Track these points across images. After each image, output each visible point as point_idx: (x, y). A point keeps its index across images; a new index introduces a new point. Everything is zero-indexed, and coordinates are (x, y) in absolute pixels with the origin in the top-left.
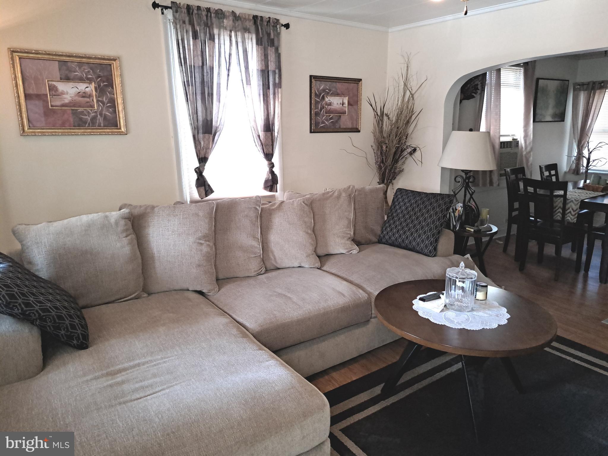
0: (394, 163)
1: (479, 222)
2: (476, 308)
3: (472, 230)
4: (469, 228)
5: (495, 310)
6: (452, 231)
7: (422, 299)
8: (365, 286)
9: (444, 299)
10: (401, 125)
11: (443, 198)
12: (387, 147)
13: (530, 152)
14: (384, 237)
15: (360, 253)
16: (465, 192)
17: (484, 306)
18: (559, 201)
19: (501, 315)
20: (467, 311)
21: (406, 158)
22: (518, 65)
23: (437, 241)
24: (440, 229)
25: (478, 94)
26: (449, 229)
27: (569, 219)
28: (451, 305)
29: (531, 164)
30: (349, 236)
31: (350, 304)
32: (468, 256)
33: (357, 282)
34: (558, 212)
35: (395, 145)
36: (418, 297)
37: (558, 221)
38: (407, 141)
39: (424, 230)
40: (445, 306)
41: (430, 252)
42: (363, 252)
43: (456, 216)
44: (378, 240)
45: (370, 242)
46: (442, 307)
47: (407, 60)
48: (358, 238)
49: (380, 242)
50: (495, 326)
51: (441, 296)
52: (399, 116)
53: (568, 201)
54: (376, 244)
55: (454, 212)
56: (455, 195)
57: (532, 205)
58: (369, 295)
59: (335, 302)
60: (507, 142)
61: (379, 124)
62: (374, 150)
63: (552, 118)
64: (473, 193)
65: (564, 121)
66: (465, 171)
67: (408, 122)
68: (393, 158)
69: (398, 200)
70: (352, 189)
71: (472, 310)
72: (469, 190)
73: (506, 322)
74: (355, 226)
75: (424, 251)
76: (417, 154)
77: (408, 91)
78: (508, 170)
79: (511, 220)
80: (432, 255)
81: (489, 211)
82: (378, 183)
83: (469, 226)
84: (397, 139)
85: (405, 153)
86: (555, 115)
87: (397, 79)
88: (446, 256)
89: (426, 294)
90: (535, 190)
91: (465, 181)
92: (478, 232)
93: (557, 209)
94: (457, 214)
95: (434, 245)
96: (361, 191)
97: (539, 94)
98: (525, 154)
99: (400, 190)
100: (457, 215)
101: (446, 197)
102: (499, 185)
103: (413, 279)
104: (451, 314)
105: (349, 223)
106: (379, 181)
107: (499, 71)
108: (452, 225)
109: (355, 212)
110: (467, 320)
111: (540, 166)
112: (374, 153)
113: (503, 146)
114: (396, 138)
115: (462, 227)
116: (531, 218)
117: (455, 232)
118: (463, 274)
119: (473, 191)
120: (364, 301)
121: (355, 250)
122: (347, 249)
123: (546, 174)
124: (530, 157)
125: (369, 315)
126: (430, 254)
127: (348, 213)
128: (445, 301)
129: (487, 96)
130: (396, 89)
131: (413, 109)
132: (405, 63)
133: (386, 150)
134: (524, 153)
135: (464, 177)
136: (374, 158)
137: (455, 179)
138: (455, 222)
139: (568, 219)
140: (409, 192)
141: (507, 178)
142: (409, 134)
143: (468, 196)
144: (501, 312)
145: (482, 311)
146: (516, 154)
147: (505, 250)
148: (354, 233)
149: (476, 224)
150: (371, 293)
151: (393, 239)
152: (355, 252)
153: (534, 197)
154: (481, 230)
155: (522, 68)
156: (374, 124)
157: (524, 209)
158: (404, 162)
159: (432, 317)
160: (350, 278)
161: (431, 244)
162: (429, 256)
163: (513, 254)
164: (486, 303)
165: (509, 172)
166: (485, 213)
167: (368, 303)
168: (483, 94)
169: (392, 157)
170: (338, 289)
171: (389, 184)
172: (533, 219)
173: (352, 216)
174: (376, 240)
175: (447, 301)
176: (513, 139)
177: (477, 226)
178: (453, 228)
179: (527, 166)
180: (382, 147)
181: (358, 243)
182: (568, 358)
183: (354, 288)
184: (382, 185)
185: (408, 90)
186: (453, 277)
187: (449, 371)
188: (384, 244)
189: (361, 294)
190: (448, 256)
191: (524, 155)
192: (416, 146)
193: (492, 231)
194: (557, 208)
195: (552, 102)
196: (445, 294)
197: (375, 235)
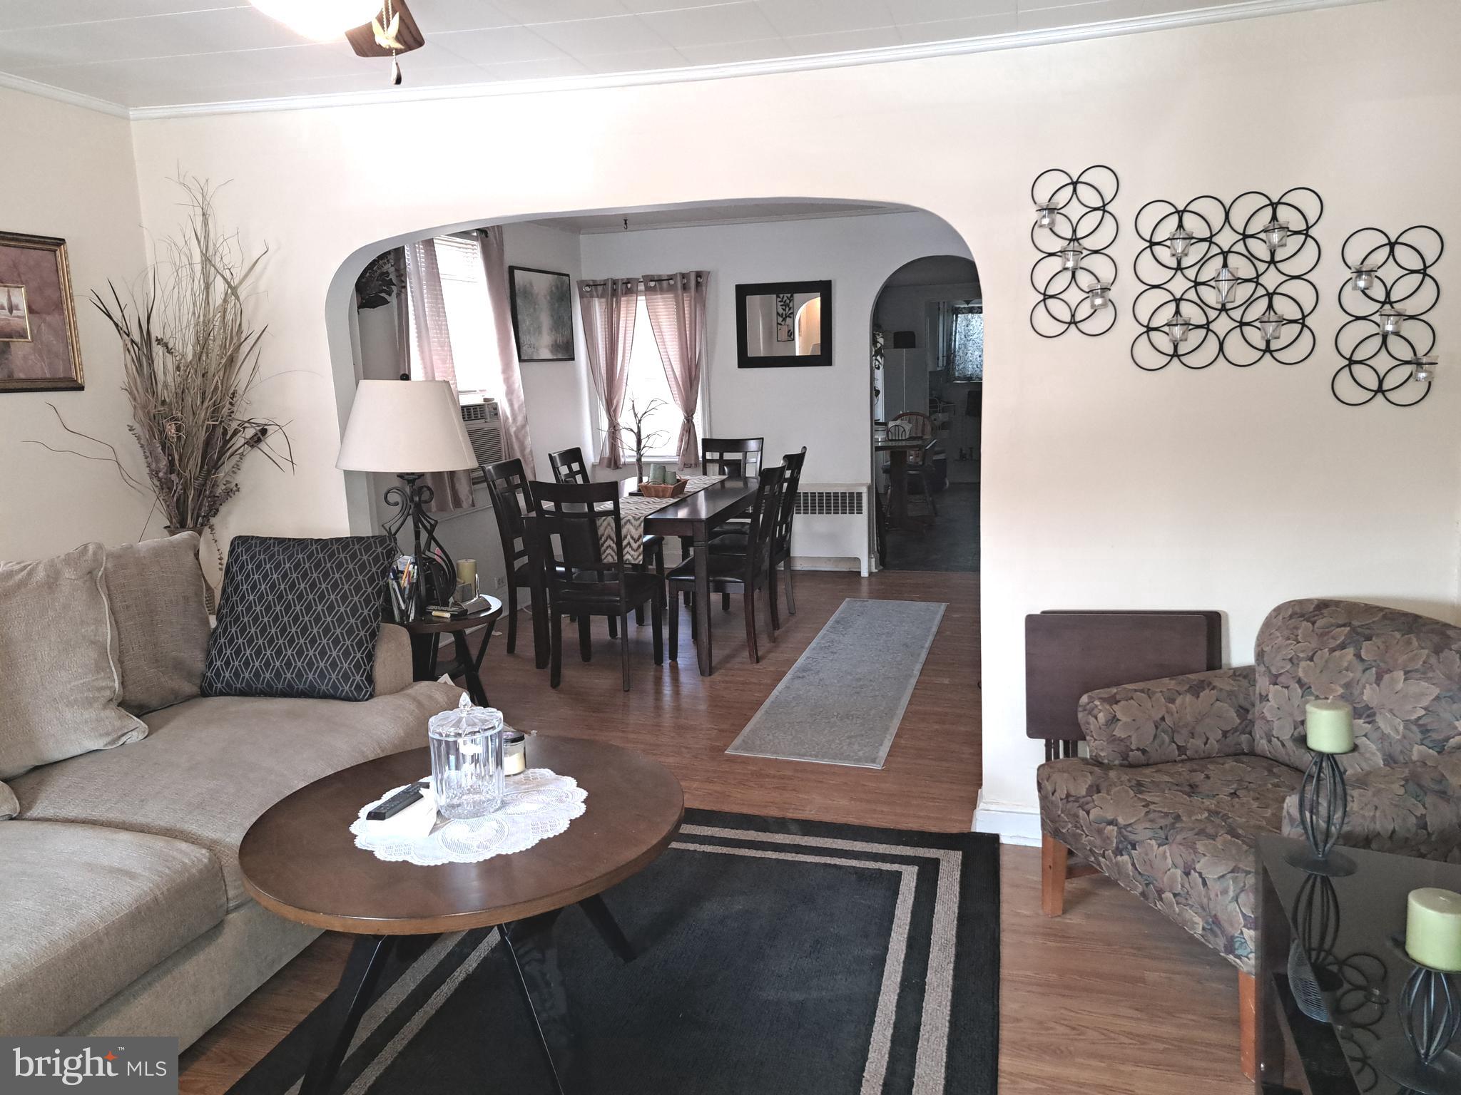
0: (209, 471)
1: (457, 595)
2: (509, 797)
3: (447, 615)
4: (438, 610)
5: (552, 787)
6: (401, 624)
7: (373, 816)
8: (192, 827)
9: (431, 798)
10: (212, 370)
11: (368, 548)
12: (178, 429)
13: (523, 426)
14: (218, 674)
15: (152, 736)
16: (416, 526)
17: (524, 787)
18: (605, 523)
19: (567, 797)
20: (492, 810)
21: (242, 455)
22: (465, 234)
23: (370, 657)
24: (375, 625)
25: (394, 294)
26: (392, 621)
27: (630, 557)
28: (453, 806)
29: (531, 451)
30: (108, 694)
31: (158, 893)
32: (446, 678)
33: (162, 824)
34: (607, 548)
35: (204, 422)
36: (363, 813)
37: (609, 566)
38: (235, 409)
39: (333, 635)
40: (439, 813)
41: (358, 688)
42: (163, 732)
43: (405, 588)
44: (201, 687)
45: (176, 698)
46: (433, 818)
47: (200, 199)
48: (138, 695)
49: (206, 691)
50: (563, 826)
51: (423, 791)
52: (203, 344)
53: (623, 522)
54: (197, 699)
55: (396, 578)
56: (392, 536)
57: (556, 539)
58: (210, 849)
59: (106, 903)
60: (475, 407)
61: (141, 365)
62: (139, 438)
63: (552, 352)
64: (433, 527)
65: (573, 359)
66: (406, 477)
67: (232, 360)
68: (204, 457)
69: (241, 568)
70: (95, 554)
71: (504, 804)
72: (425, 522)
73: (583, 808)
74: (120, 662)
75: (343, 691)
76: (274, 440)
77: (219, 280)
78: (490, 467)
79: (515, 580)
80: (364, 696)
81: (476, 565)
82: (166, 532)
83: (436, 607)
84: (206, 404)
85: (239, 441)
86: (556, 347)
87: (181, 243)
88: (398, 690)
89: (379, 799)
90: (558, 506)
91: (412, 500)
92: (461, 616)
93: (604, 542)
94: (405, 582)
95: (365, 669)
96: (123, 558)
97: (519, 302)
98: (515, 433)
99: (241, 542)
100: (406, 584)
101: (375, 542)
102: (473, 505)
103: (330, 772)
104: (456, 830)
105: (103, 653)
106: (168, 524)
107: (429, 244)
108: (396, 612)
109: (116, 622)
110: (500, 831)
111: (550, 455)
112: (142, 446)
113: (466, 416)
114: (203, 402)
115: (422, 611)
116: (558, 569)
117: (410, 628)
118: (472, 723)
119: (433, 522)
120: (200, 872)
121: (136, 730)
122: (107, 734)
123: (564, 470)
124: (525, 436)
125: (221, 906)
126: (359, 695)
127: (93, 627)
128: (436, 801)
129: (413, 301)
130: (185, 272)
131: (240, 325)
132: (196, 204)
133: (179, 438)
134: (513, 430)
135: (408, 490)
136: (144, 460)
137: (386, 498)
138: (404, 602)
139: (628, 559)
140: (272, 541)
141: (489, 486)
142: (240, 392)
143: (424, 536)
144: (565, 789)
145: (525, 799)
146: (496, 431)
147: (511, 648)
148: (123, 683)
149: (451, 600)
150: (215, 842)
151: (247, 675)
152: (135, 737)
153: (558, 522)
154: (466, 611)
155: (475, 243)
156: (126, 366)
157: (540, 549)
158: (237, 467)
159: (413, 854)
160: (139, 819)
161: (358, 667)
162: (356, 700)
163: (531, 652)
164: (527, 779)
165: (492, 471)
166: (466, 569)
167: (214, 873)
168: (403, 295)
169: (198, 454)
170: (105, 862)
171: (202, 530)
172: (563, 569)
173: (108, 633)
174: (195, 690)
175: (443, 801)
176: (486, 400)
177: (455, 604)
178: (401, 618)
179: (524, 456)
180: (162, 431)
181: (141, 710)
182: (691, 847)
183: (159, 843)
184: (184, 535)
185: (219, 277)
186: (447, 736)
187: (460, 974)
188: (222, 694)
189: (186, 854)
190: (402, 689)
191: (512, 434)
192: (267, 422)
193: (489, 609)
194: (603, 539)
195: (545, 320)
196: (433, 785)
197: (189, 675)
